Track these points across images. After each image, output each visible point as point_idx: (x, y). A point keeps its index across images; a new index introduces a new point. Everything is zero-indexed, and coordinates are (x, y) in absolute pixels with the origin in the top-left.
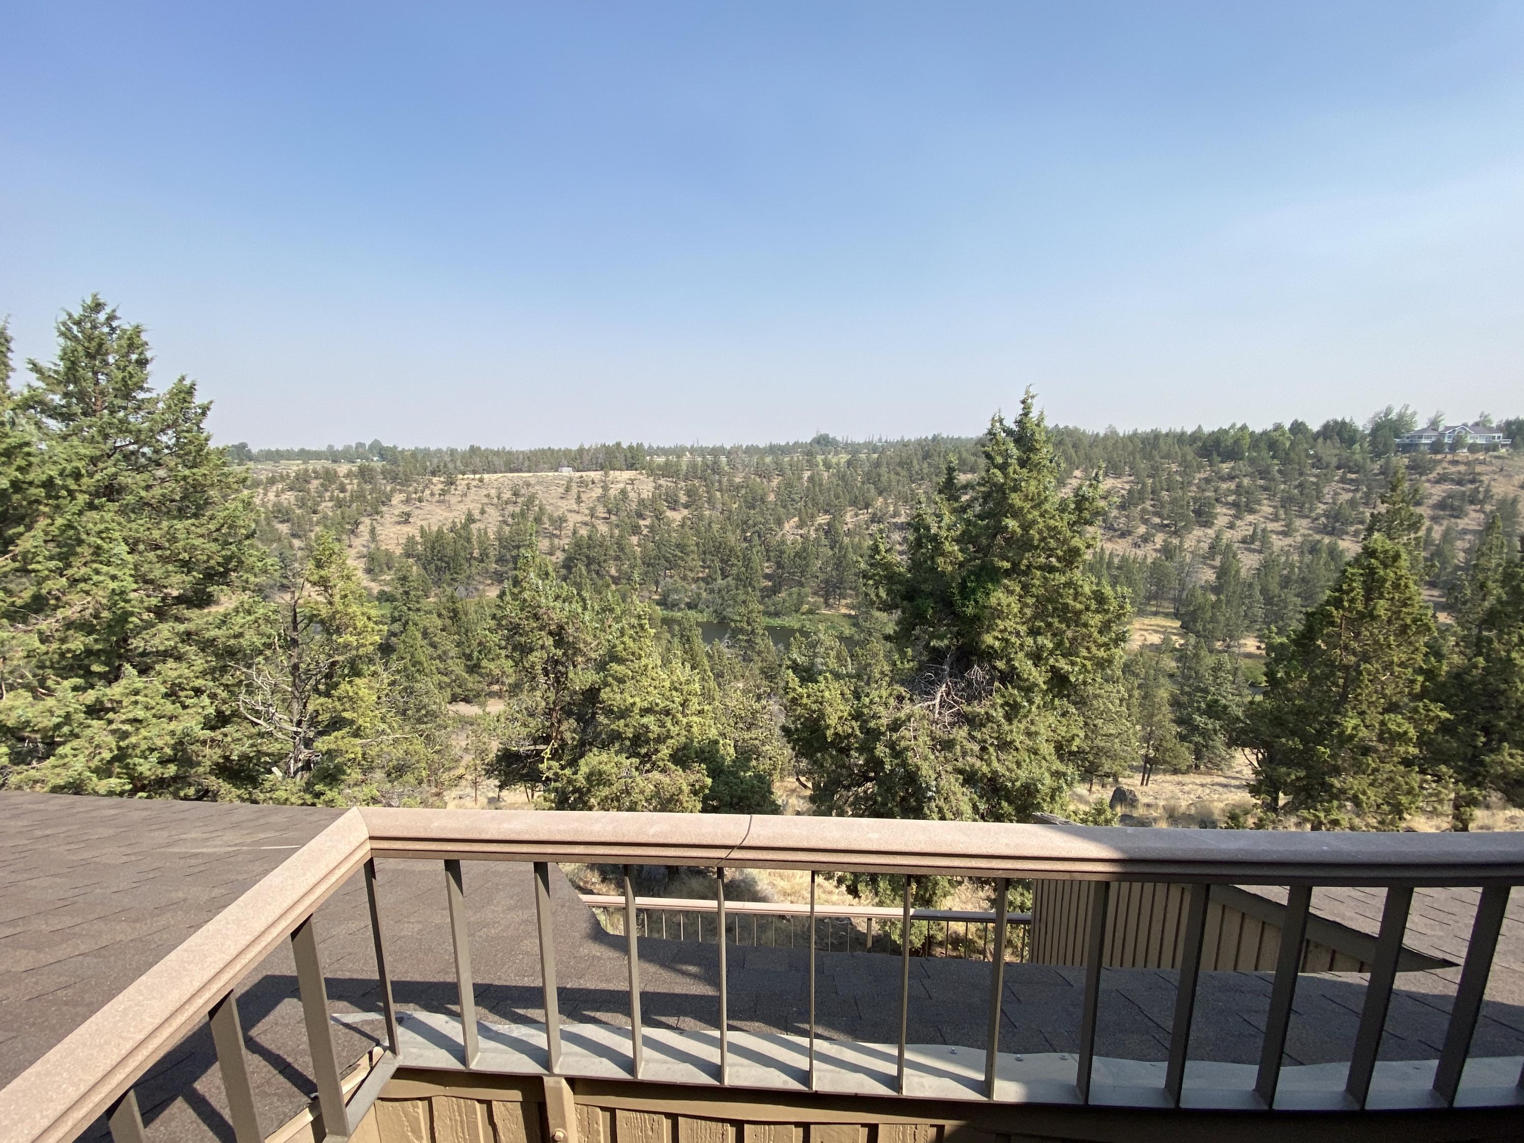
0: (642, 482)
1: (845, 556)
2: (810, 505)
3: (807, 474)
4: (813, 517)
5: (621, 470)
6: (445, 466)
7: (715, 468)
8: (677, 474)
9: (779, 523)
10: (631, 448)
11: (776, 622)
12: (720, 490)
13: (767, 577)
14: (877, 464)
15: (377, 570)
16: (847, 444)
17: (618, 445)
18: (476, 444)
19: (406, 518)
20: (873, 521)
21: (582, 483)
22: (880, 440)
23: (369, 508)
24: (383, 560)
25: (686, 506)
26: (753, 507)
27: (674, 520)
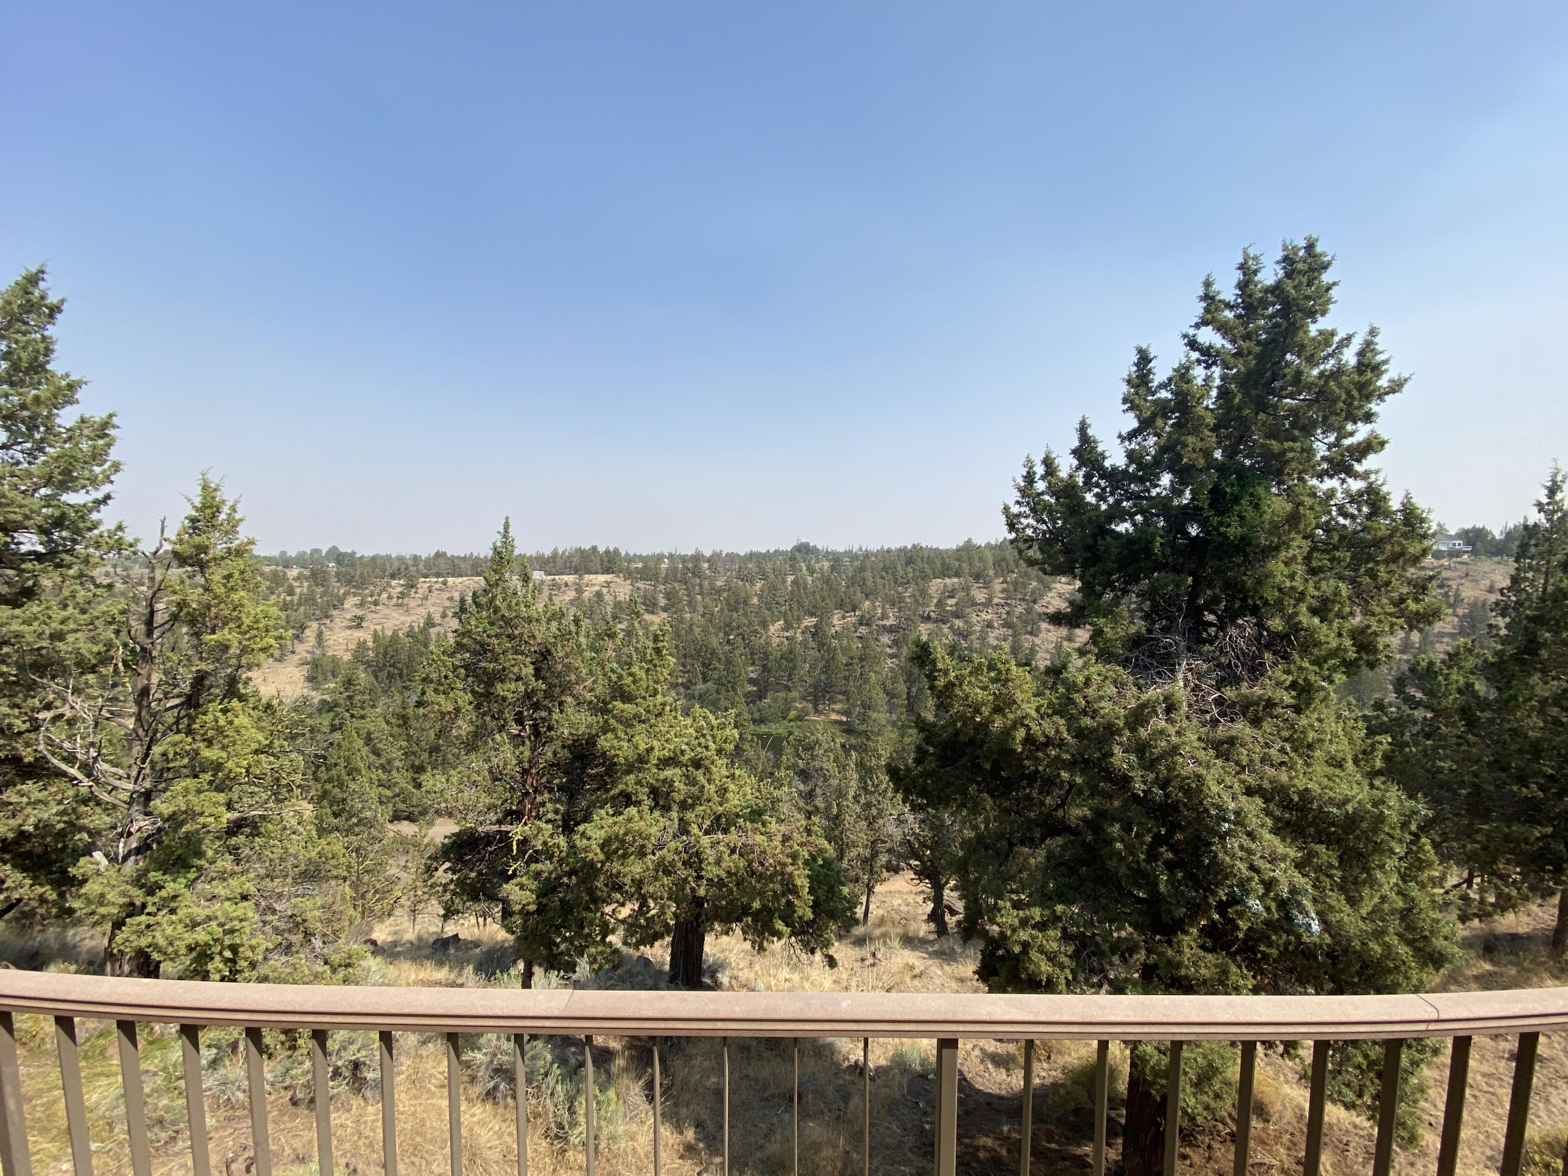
0: (618, 585)
1: (833, 658)
2: (795, 607)
3: (790, 579)
4: (799, 619)
5: (596, 573)
6: (406, 569)
7: (697, 572)
8: (655, 577)
9: (764, 624)
10: (607, 552)
11: (763, 729)
12: (701, 594)
13: (752, 681)
14: (862, 569)
15: (320, 678)
16: (827, 552)
17: (594, 548)
18: (442, 550)
19: (358, 622)
20: (861, 624)
21: (555, 586)
22: (861, 549)
23: (318, 612)
24: (329, 667)
25: (665, 610)
26: (736, 610)
27: (652, 623)
